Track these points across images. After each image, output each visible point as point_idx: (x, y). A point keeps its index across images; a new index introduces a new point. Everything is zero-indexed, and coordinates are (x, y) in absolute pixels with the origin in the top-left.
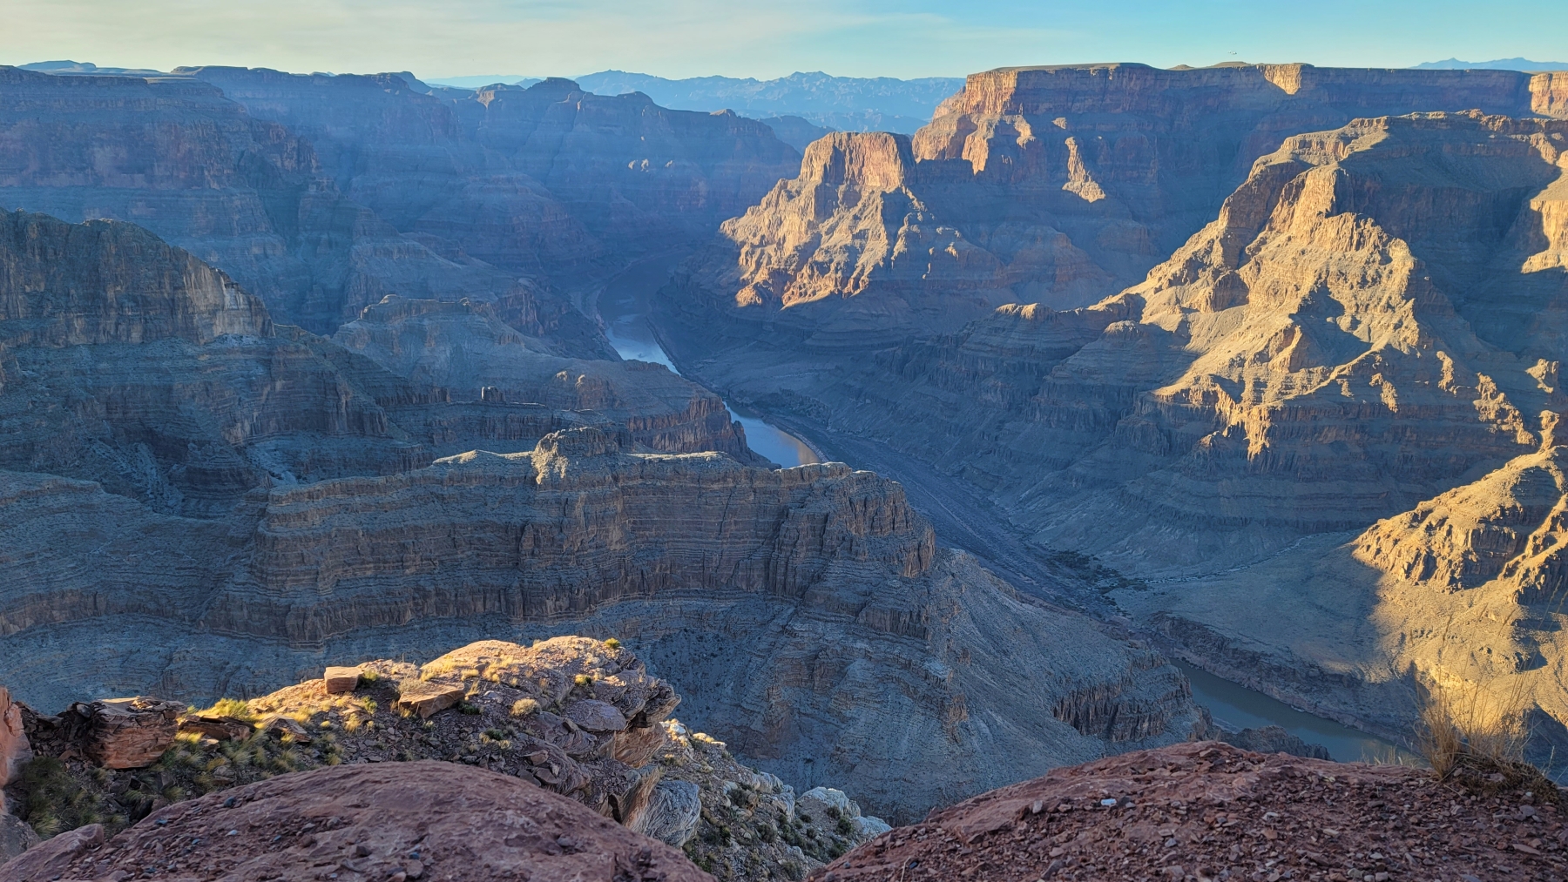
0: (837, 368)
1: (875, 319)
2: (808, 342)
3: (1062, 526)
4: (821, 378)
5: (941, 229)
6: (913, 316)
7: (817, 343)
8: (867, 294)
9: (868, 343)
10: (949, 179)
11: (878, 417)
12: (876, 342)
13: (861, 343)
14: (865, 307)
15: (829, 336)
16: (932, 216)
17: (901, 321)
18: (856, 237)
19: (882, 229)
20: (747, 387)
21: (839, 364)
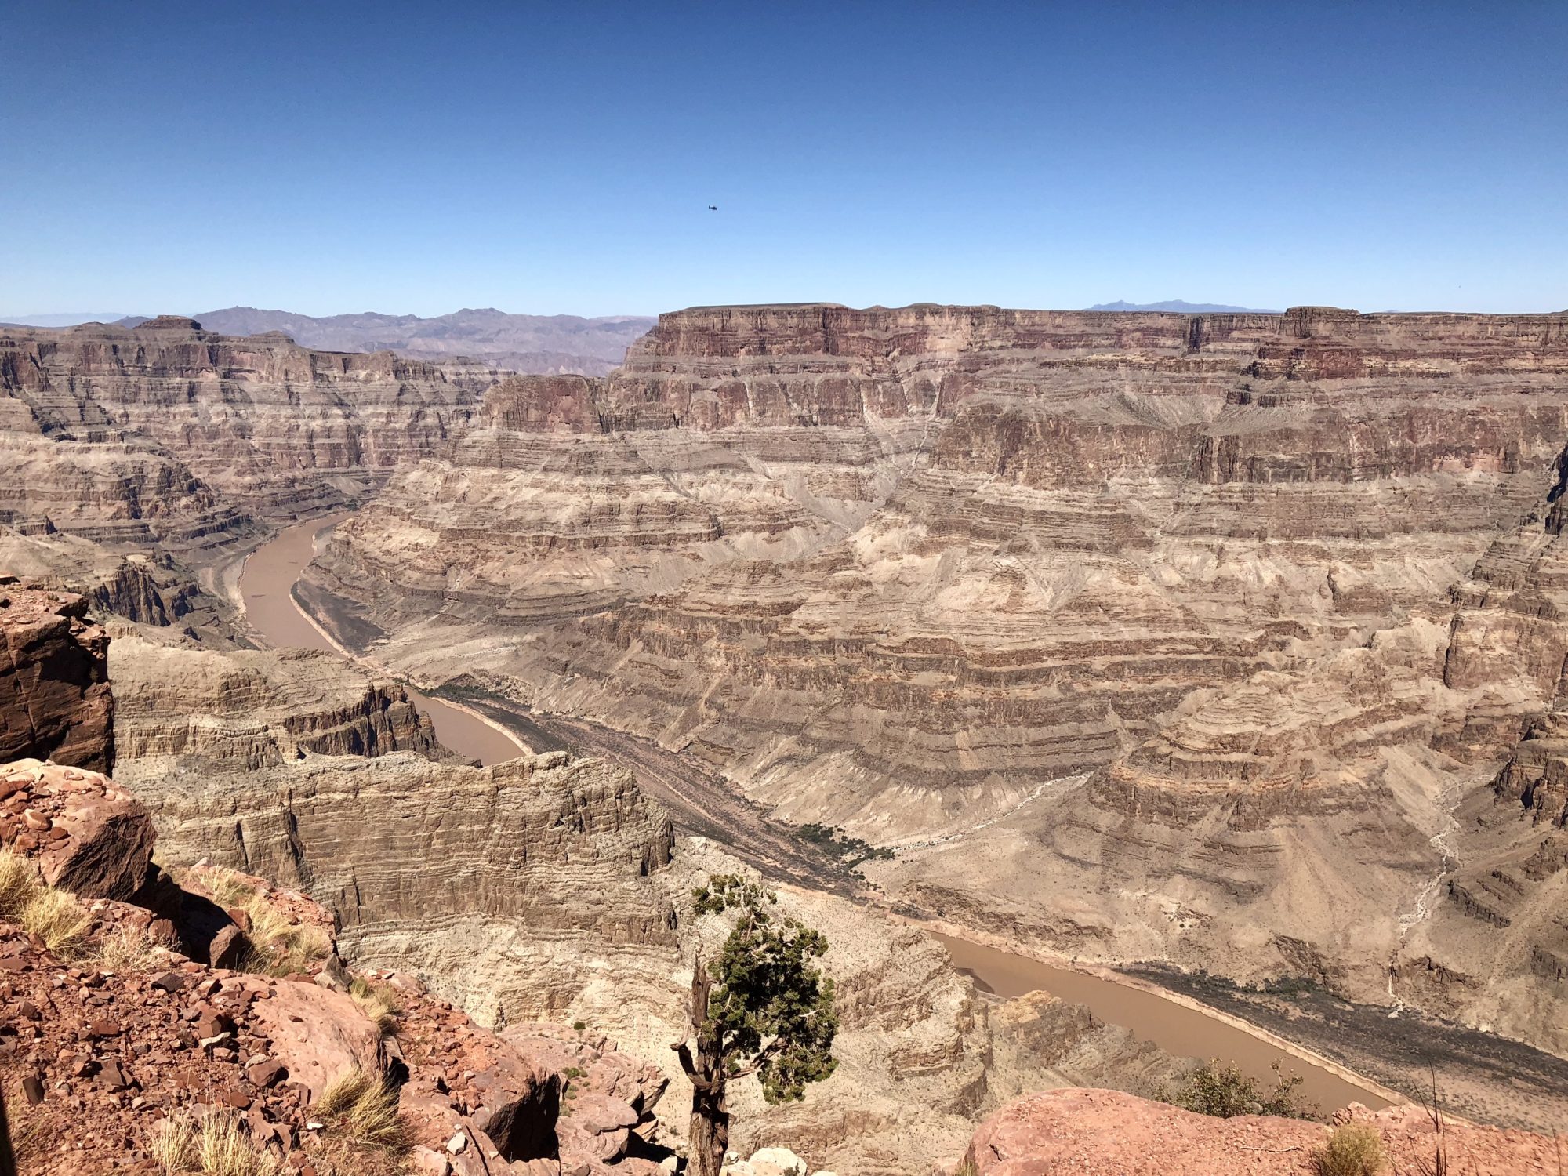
1: (577, 581)
3: (802, 798)
4: (520, 653)
5: (645, 479)
6: (621, 576)
7: (512, 613)
8: (568, 554)
9: (572, 609)
10: (649, 425)
11: (590, 692)
12: (581, 607)
13: (564, 609)
14: (565, 568)
15: (526, 604)
16: (631, 466)
17: (609, 583)
18: (550, 490)
19: (579, 480)
20: (429, 670)
21: (541, 634)
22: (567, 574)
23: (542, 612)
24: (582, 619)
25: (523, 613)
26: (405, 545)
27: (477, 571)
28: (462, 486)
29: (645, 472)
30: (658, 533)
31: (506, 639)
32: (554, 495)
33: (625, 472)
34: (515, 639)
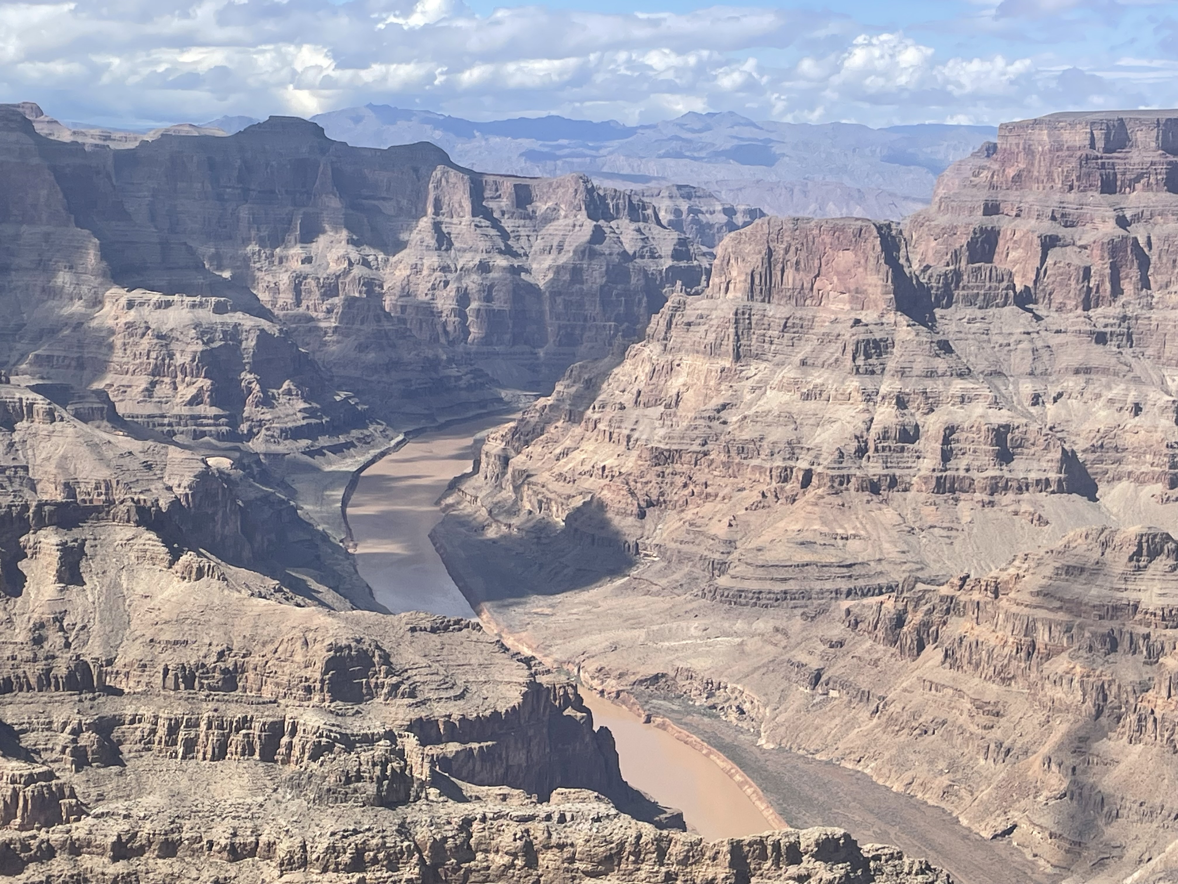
0: (777, 630)
1: (840, 542)
2: (723, 581)
4: (747, 649)
5: (958, 386)
6: (911, 539)
7: (738, 585)
8: (828, 499)
9: (829, 585)
10: (970, 301)
11: (851, 724)
12: (844, 585)
13: (818, 586)
14: (824, 523)
15: (760, 572)
16: (941, 364)
17: (891, 551)
18: (807, 397)
19: (854, 384)
20: (612, 661)
21: (778, 624)
22: (825, 530)
23: (784, 587)
24: (846, 604)
25: (755, 586)
26: (587, 467)
27: (688, 515)
28: (675, 384)
29: (961, 375)
30: (974, 474)
31: (726, 625)
32: (811, 405)
33: (931, 374)
34: (740, 625)
